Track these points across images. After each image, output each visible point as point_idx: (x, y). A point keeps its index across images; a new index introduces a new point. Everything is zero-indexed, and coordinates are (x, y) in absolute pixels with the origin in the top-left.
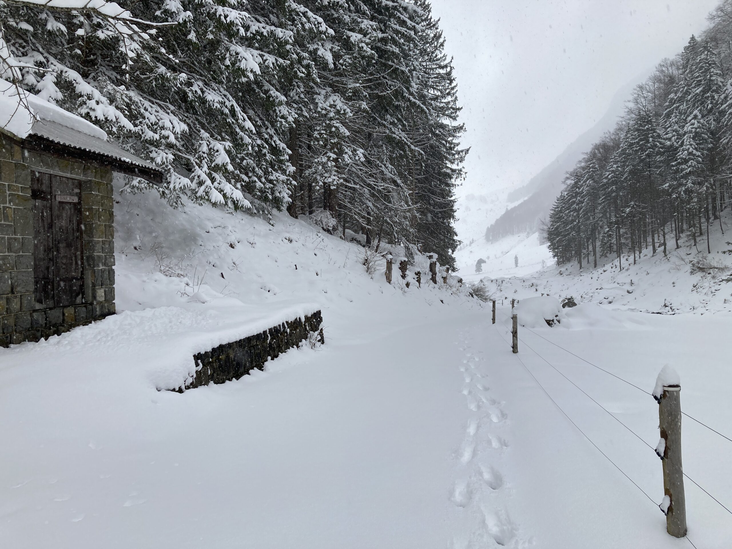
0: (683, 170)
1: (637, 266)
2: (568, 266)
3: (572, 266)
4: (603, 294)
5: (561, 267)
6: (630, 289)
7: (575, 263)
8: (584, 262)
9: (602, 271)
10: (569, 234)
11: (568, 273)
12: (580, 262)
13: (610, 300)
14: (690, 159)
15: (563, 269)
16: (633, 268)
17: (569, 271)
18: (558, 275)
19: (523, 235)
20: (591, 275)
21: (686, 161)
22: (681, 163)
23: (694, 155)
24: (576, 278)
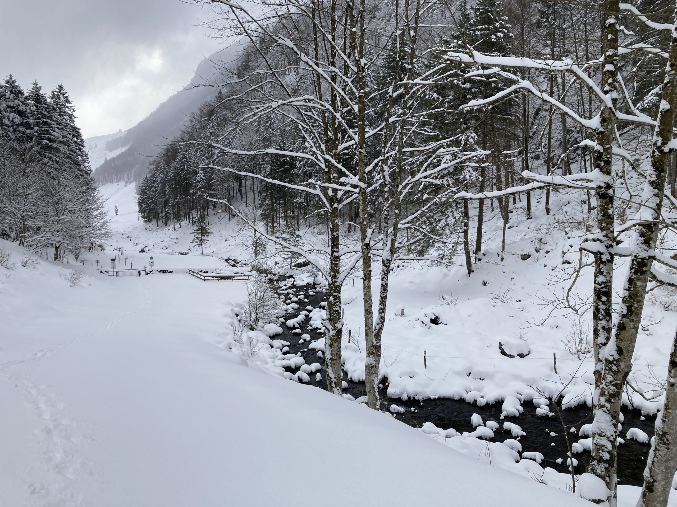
0: (198, 185)
1: (181, 229)
2: (151, 224)
3: (153, 224)
4: (164, 243)
5: (147, 224)
6: (176, 241)
7: (154, 222)
8: (160, 223)
9: (167, 230)
10: (150, 206)
11: (150, 229)
12: (157, 222)
13: (167, 247)
14: (201, 181)
15: (147, 226)
16: (180, 230)
17: (151, 228)
18: (145, 230)
19: (122, 184)
20: (162, 232)
21: (199, 182)
22: (198, 182)
23: (203, 179)
24: (154, 233)
